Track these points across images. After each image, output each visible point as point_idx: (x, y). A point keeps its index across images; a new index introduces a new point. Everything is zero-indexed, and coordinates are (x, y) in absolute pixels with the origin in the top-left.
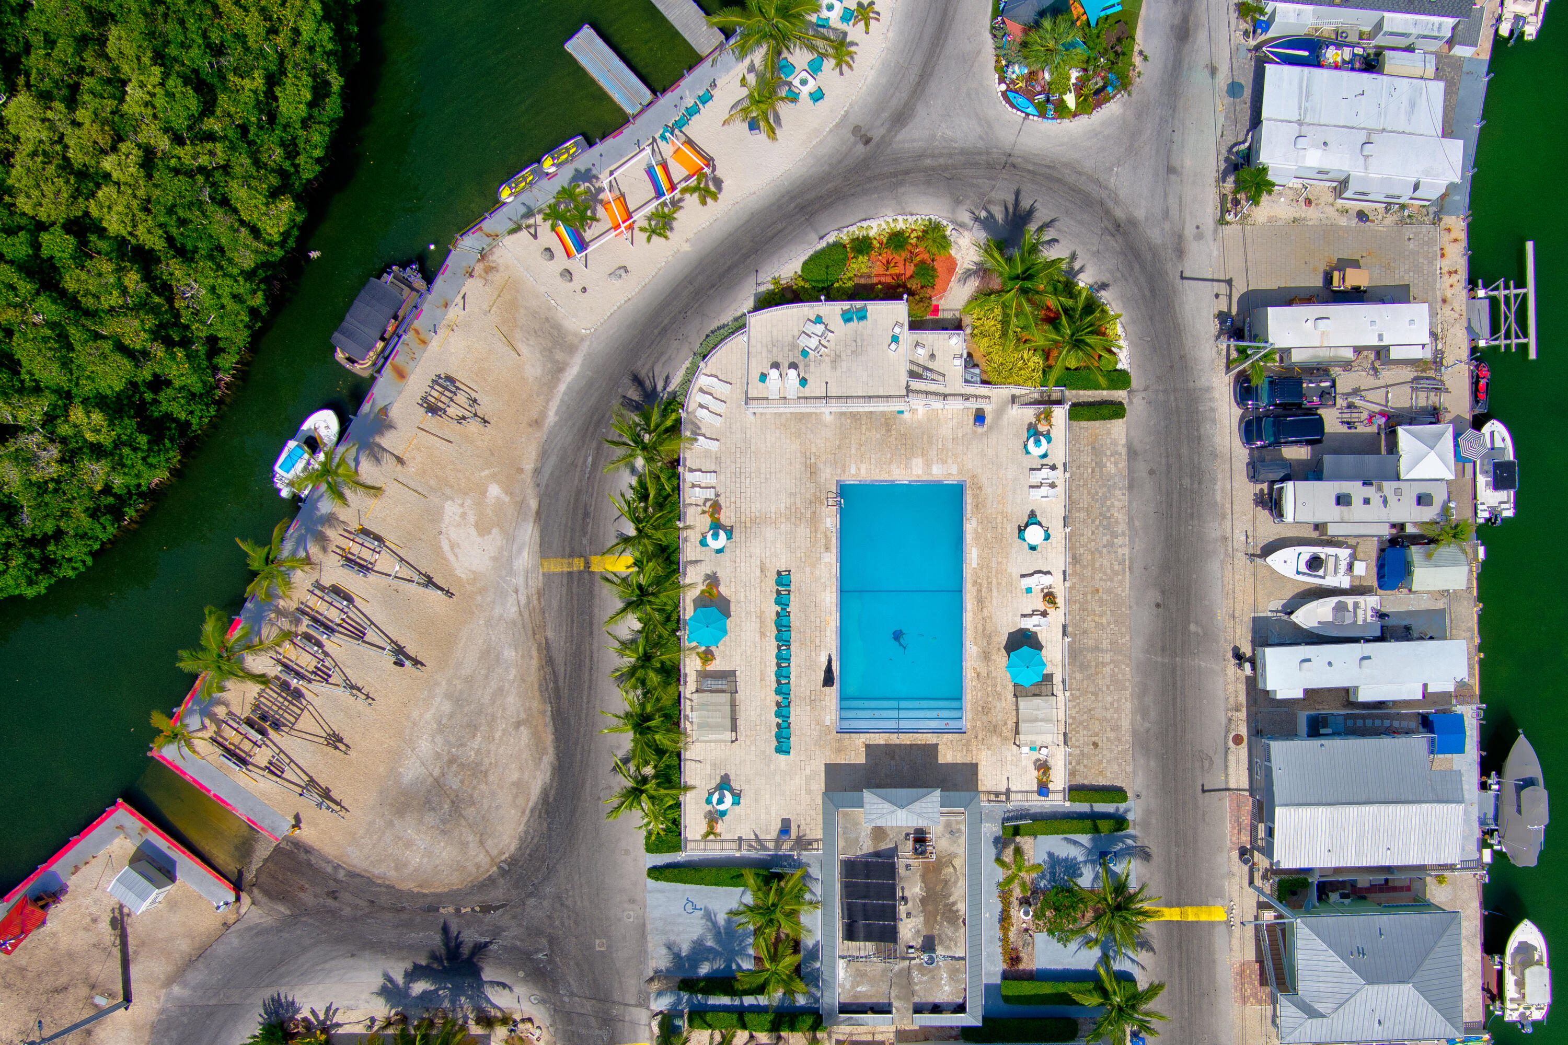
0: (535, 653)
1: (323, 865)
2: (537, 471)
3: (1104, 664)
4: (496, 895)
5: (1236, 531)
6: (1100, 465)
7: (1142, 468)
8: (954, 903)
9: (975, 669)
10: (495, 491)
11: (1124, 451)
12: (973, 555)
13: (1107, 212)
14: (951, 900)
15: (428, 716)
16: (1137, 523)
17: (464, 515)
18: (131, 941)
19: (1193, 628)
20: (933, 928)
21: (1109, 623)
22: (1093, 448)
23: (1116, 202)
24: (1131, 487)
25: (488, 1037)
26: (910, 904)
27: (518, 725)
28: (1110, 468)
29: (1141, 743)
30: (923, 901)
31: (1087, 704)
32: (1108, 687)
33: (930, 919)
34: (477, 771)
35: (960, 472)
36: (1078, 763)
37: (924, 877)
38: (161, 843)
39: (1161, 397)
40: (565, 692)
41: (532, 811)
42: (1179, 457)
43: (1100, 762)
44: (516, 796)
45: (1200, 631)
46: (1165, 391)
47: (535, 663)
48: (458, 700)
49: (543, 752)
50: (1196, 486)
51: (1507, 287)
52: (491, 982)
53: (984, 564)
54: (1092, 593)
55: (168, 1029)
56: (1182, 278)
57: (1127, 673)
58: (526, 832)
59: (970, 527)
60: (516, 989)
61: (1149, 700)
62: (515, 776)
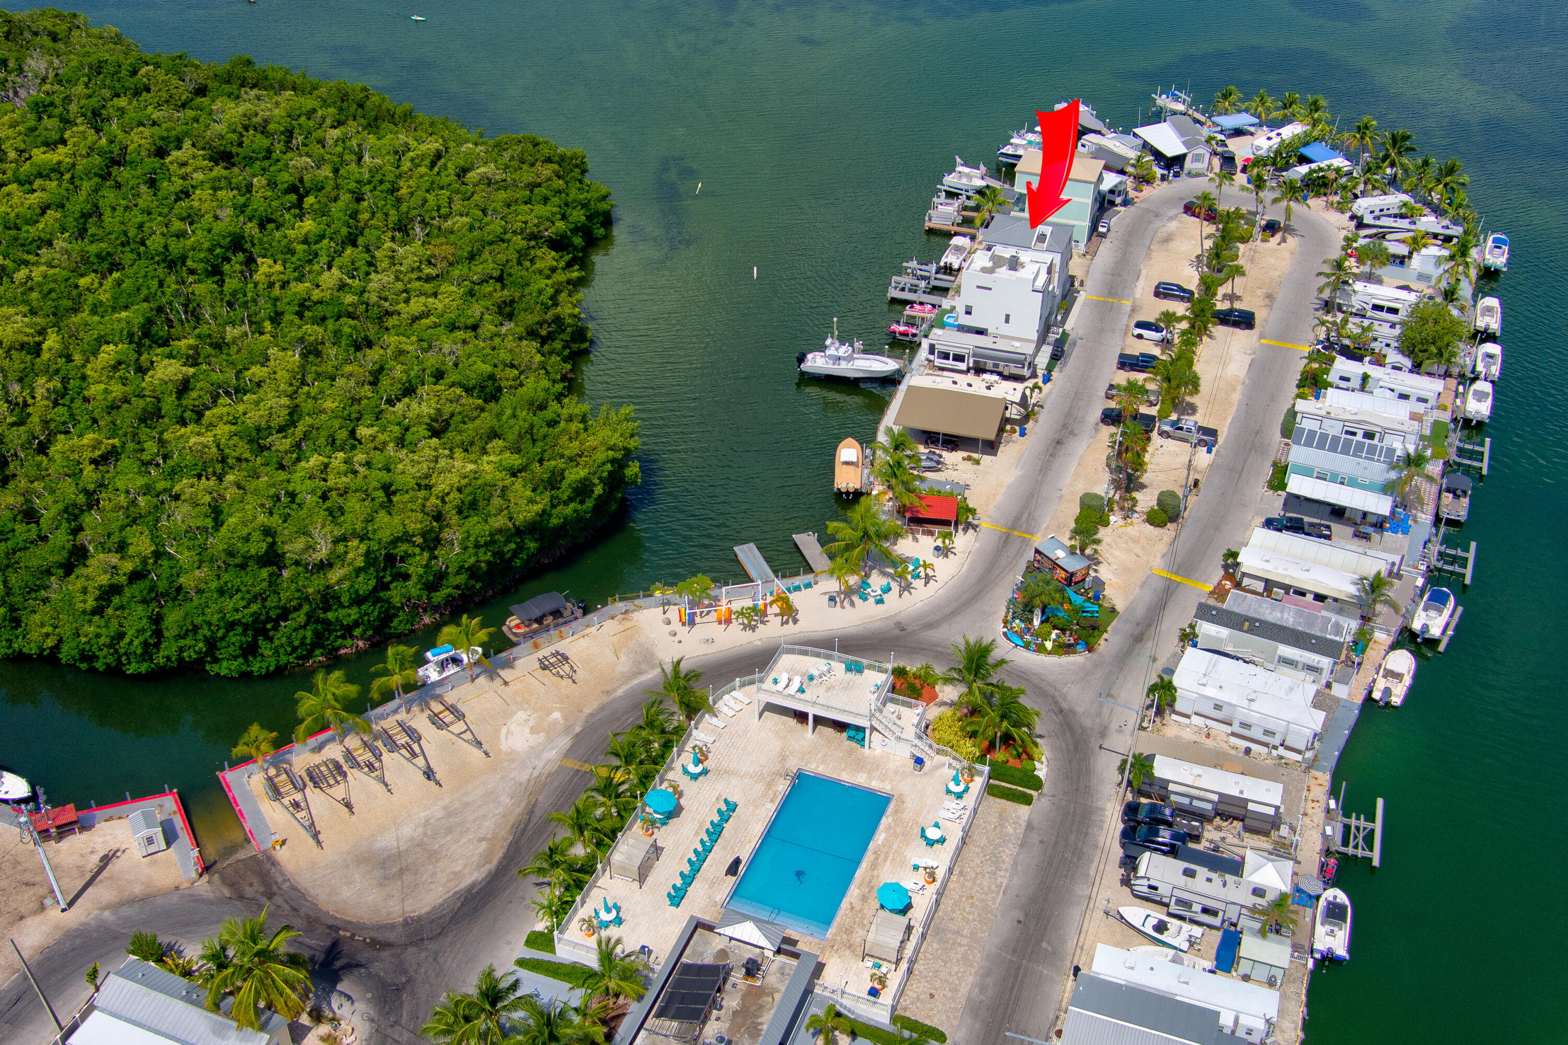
0: (523, 805)
1: (278, 875)
2: (591, 715)
3: (960, 945)
4: (391, 937)
5: (1100, 896)
6: (1002, 826)
7: (1035, 838)
8: (761, 1024)
9: (851, 904)
10: (557, 715)
11: (1024, 824)
12: (880, 837)
13: (1056, 703)
14: (760, 1020)
15: (422, 814)
16: (1019, 867)
17: (527, 721)
18: (105, 873)
19: (1044, 945)
20: (734, 1035)
21: (974, 920)
22: (1001, 815)
23: (1065, 700)
24: (1022, 846)
25: (309, 1029)
26: (723, 1011)
27: (482, 839)
28: (1010, 830)
29: (973, 1008)
30: (735, 1013)
31: (936, 966)
32: (958, 961)
33: (734, 1028)
34: (433, 856)
35: (892, 789)
36: (912, 1003)
37: (744, 998)
38: (179, 822)
39: (1063, 803)
40: (529, 833)
41: (455, 893)
42: (1067, 840)
43: (931, 1009)
44: (449, 881)
45: (1050, 949)
46: (1067, 801)
47: (519, 810)
48: (450, 814)
49: (489, 862)
50: (1075, 860)
51: (1358, 818)
52: (341, 993)
53: (887, 844)
54: (967, 898)
55: (76, 937)
56: (1101, 747)
57: (978, 958)
58: (441, 905)
59: (885, 821)
60: (356, 1004)
61: (990, 981)
62: (457, 869)
